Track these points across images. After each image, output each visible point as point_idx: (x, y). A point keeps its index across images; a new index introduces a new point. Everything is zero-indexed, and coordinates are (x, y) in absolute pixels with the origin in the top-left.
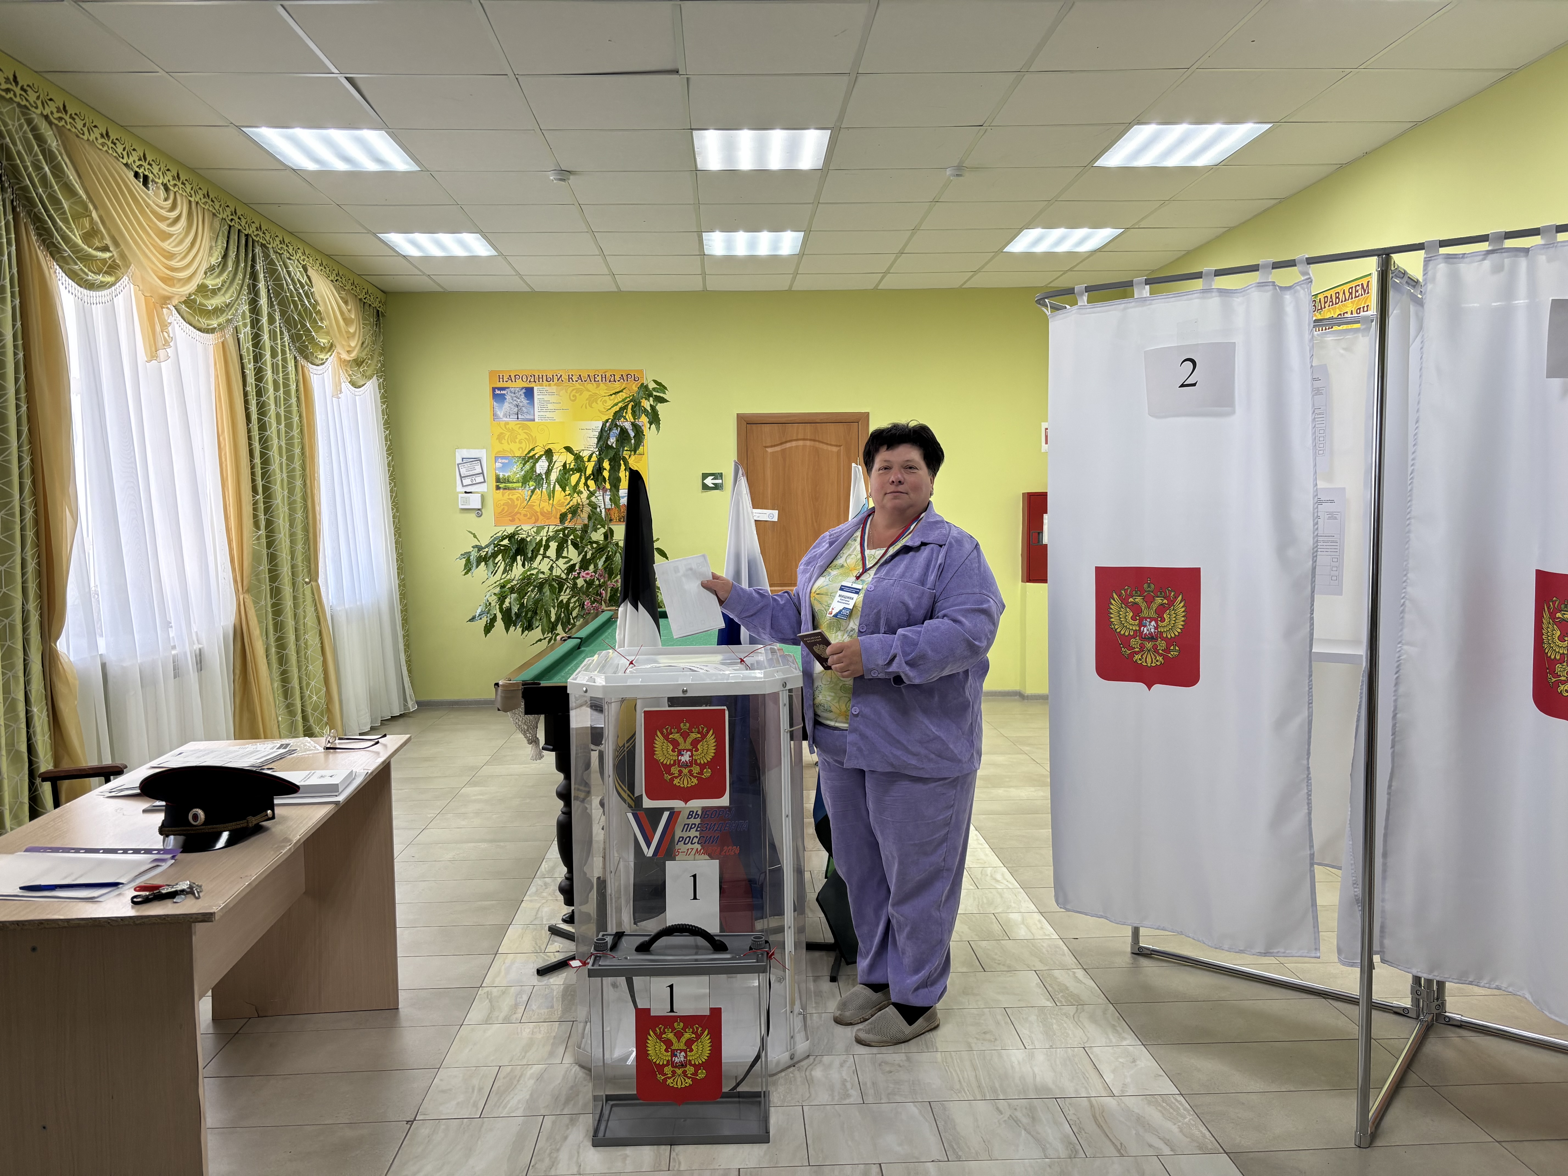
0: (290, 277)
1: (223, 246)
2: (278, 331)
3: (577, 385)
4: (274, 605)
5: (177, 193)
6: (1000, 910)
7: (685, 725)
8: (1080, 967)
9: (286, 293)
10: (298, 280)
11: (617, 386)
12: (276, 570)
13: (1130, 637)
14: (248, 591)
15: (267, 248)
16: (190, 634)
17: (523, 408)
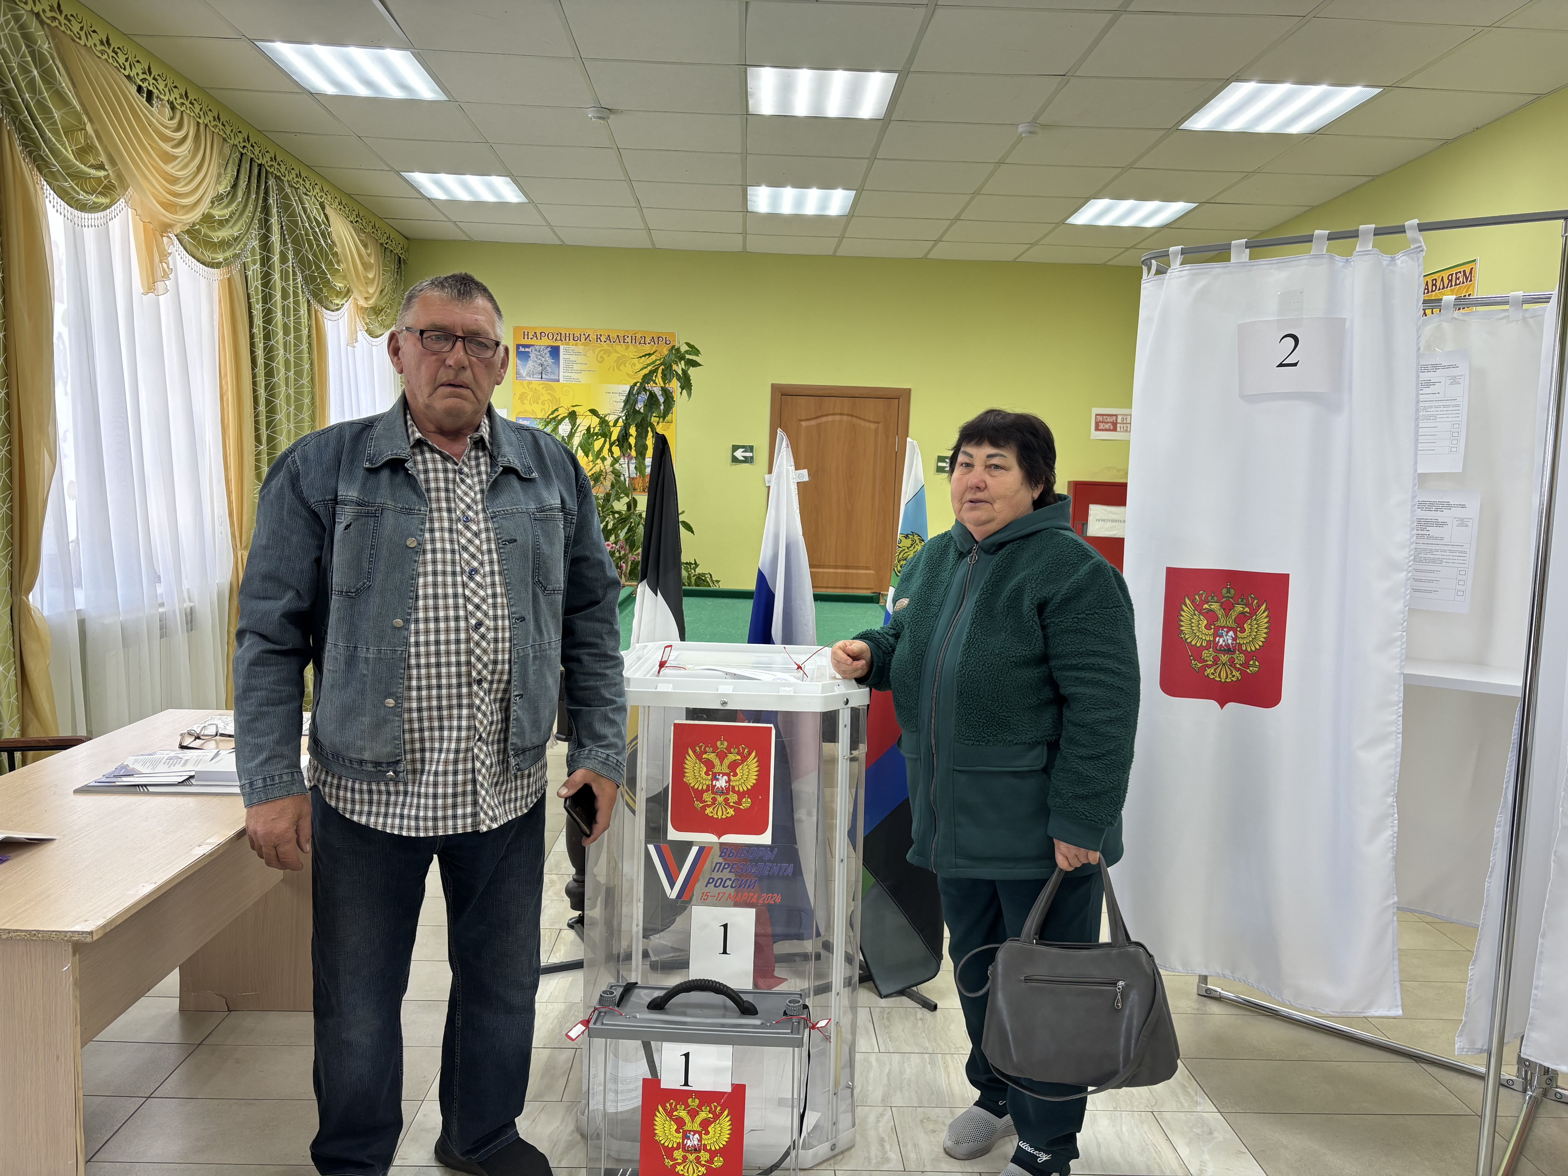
0: (305, 214)
1: (233, 175)
2: (291, 271)
3: (605, 346)
5: (184, 113)
7: (722, 744)
9: (300, 230)
10: (314, 217)
11: (648, 348)
13: (1202, 648)
15: (282, 181)
16: (180, 591)
17: (548, 368)
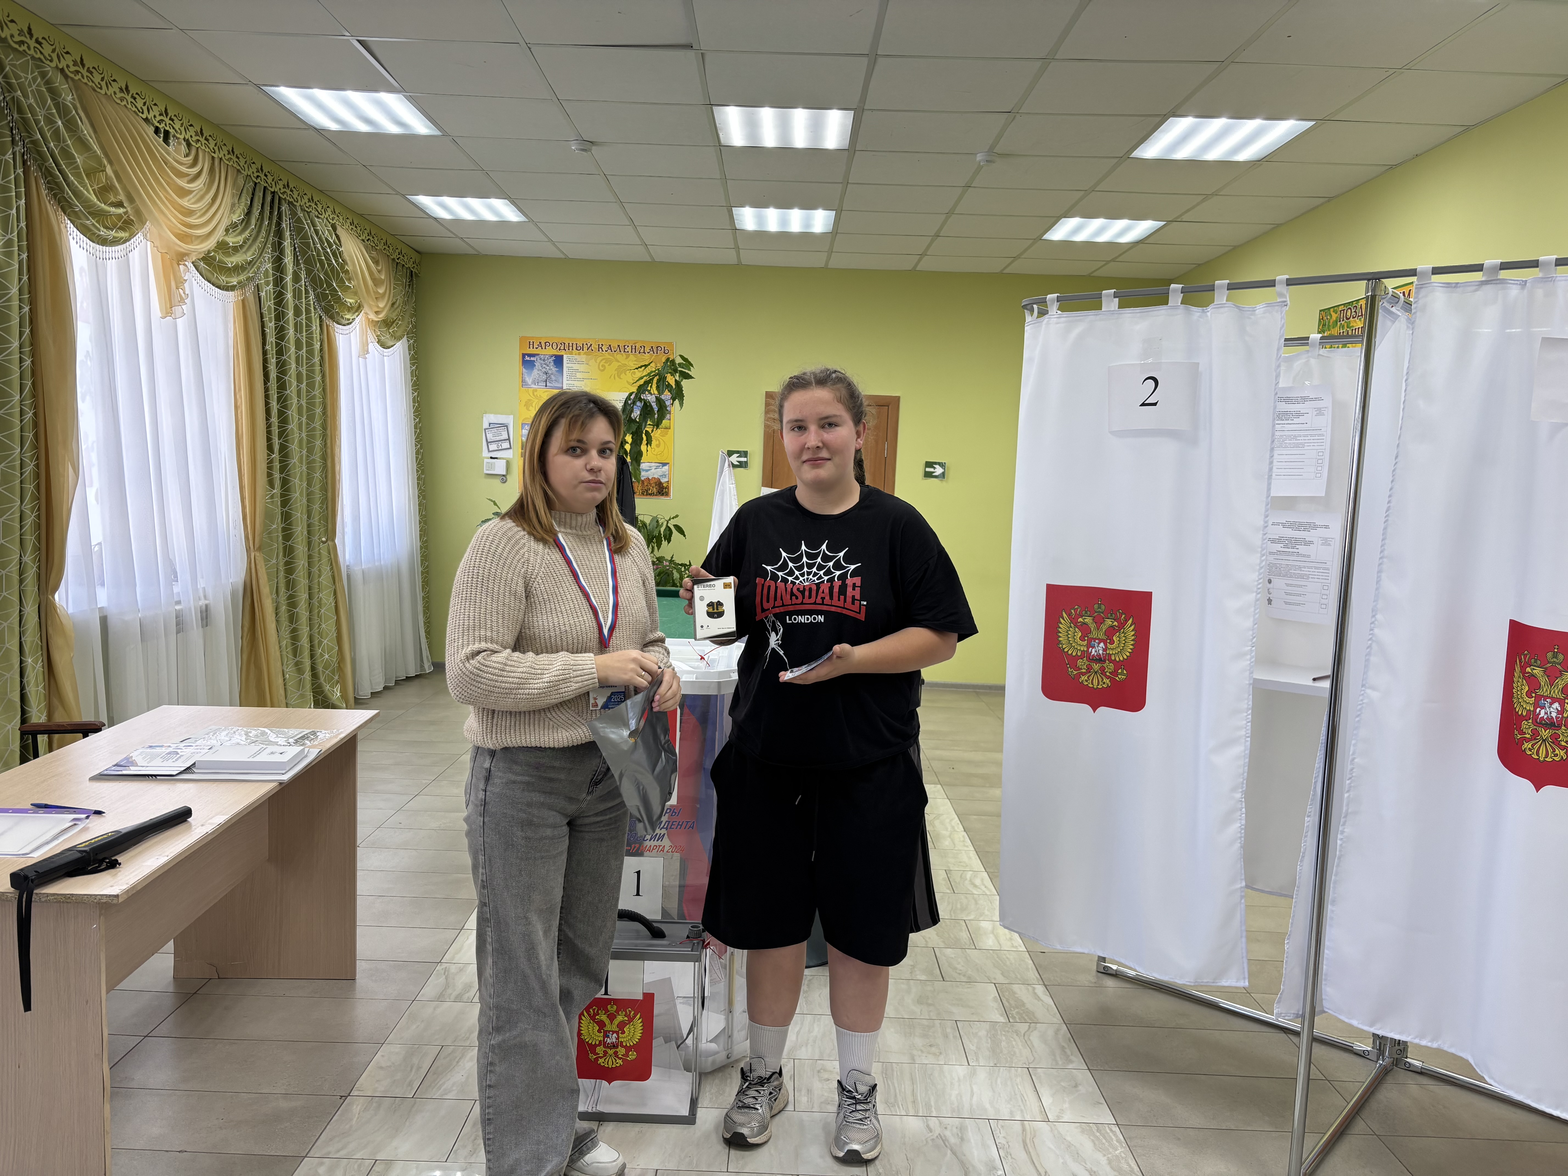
0: (317, 236)
1: (246, 203)
2: (303, 289)
3: (607, 355)
4: (287, 563)
5: (199, 149)
6: (972, 917)
8: (1041, 982)
9: (312, 251)
10: (326, 239)
11: (646, 358)
12: (291, 529)
13: (1077, 658)
14: (260, 549)
15: (295, 206)
16: (196, 590)
17: (552, 376)
